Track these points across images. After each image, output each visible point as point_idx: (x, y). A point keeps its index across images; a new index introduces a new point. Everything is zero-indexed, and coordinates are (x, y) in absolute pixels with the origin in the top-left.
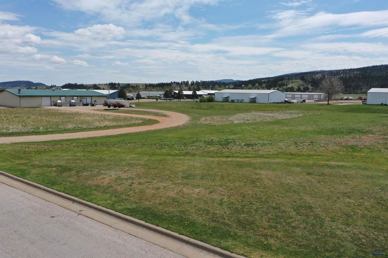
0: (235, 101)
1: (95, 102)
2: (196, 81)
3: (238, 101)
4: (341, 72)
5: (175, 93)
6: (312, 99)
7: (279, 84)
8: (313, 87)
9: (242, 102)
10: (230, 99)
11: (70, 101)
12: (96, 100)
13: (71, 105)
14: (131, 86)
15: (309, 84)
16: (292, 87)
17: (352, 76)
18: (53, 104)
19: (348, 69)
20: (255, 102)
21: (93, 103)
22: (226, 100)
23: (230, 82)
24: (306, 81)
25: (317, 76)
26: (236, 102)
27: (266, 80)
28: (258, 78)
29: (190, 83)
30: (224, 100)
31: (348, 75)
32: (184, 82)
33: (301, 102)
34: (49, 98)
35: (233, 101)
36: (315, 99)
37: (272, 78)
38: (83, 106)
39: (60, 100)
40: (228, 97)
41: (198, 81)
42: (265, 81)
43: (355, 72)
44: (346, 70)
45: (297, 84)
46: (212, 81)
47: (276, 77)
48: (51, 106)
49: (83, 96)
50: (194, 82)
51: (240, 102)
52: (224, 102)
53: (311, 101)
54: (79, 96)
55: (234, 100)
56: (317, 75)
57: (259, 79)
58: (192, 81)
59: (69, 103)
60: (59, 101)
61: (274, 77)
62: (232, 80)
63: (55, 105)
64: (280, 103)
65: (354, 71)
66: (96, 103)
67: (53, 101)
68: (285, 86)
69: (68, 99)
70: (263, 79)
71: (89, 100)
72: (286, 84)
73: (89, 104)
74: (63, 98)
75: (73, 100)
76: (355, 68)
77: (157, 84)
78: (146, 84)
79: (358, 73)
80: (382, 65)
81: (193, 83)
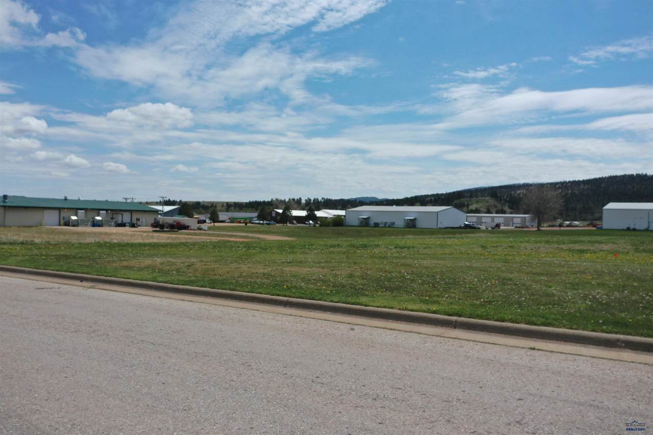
0: (380, 226)
1: (137, 220)
2: (315, 199)
3: (385, 225)
4: (557, 186)
5: (277, 213)
6: (511, 225)
7: (456, 204)
8: (513, 209)
9: (392, 227)
10: (372, 222)
11: (93, 218)
12: (138, 218)
13: (95, 224)
14: (202, 205)
15: (505, 205)
16: (477, 209)
17: (577, 192)
18: (62, 222)
19: (569, 182)
20: (414, 226)
21: (134, 221)
22: (365, 223)
23: (371, 201)
24: (501, 200)
25: (518, 192)
26: (383, 227)
27: (433, 198)
28: (420, 194)
29: (303, 201)
30: (361, 223)
31: (570, 191)
32: (294, 199)
33: (493, 228)
34: (57, 212)
35: (376, 225)
36: (515, 225)
37: (442, 194)
38: (116, 226)
39: (76, 216)
40: (368, 218)
41: (317, 199)
42: (431, 199)
43: (582, 187)
44: (565, 182)
45: (486, 205)
46: (341, 199)
47: (450, 194)
48: (60, 225)
49: (117, 210)
50: (310, 200)
51: (389, 226)
52: (362, 226)
53: (508, 228)
54: (110, 210)
55: (378, 223)
56: (518, 190)
57: (421, 196)
58: (306, 199)
59: (91, 220)
60: (74, 218)
61: (447, 194)
62: (375, 198)
63: (67, 224)
64: (457, 228)
65: (579, 185)
66: (139, 223)
67: (63, 217)
68: (466, 208)
69: (90, 214)
70: (427, 196)
71: (127, 218)
72: (466, 204)
73: (127, 225)
74: (81, 212)
75: (99, 216)
76: (581, 179)
77: (246, 203)
78: (227, 203)
79: (586, 187)
80: (626, 175)
81: (308, 202)
